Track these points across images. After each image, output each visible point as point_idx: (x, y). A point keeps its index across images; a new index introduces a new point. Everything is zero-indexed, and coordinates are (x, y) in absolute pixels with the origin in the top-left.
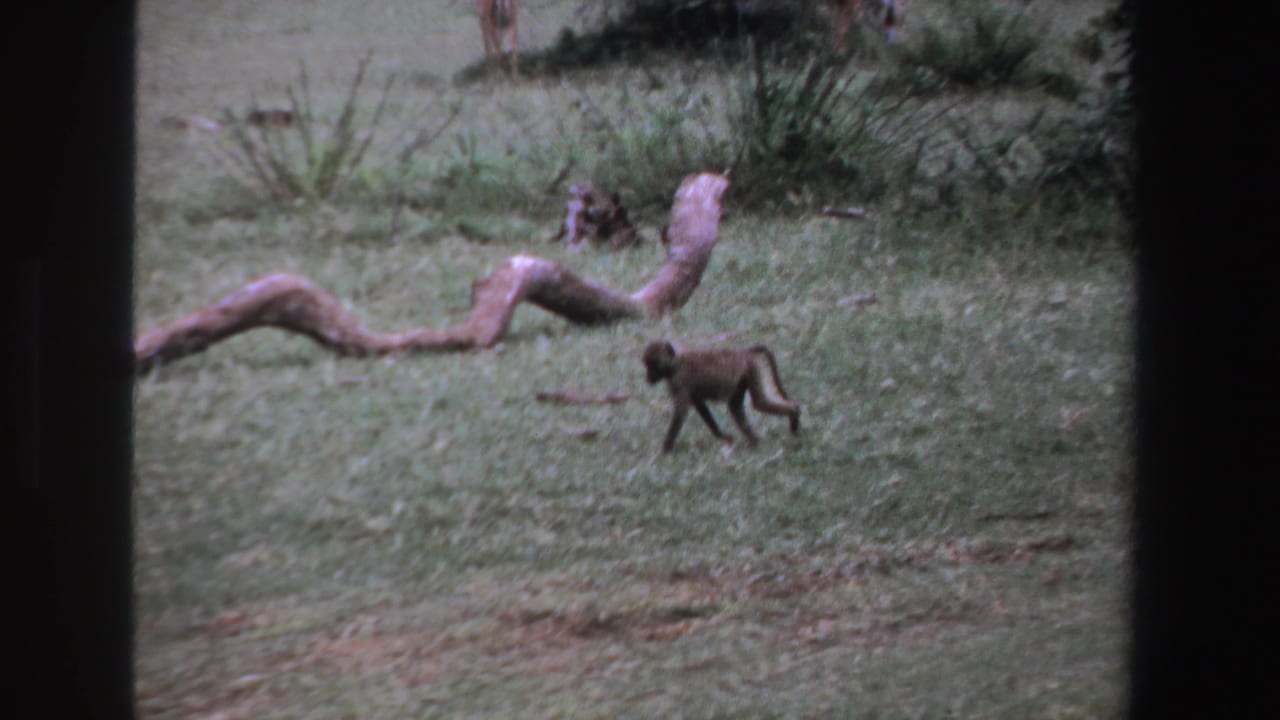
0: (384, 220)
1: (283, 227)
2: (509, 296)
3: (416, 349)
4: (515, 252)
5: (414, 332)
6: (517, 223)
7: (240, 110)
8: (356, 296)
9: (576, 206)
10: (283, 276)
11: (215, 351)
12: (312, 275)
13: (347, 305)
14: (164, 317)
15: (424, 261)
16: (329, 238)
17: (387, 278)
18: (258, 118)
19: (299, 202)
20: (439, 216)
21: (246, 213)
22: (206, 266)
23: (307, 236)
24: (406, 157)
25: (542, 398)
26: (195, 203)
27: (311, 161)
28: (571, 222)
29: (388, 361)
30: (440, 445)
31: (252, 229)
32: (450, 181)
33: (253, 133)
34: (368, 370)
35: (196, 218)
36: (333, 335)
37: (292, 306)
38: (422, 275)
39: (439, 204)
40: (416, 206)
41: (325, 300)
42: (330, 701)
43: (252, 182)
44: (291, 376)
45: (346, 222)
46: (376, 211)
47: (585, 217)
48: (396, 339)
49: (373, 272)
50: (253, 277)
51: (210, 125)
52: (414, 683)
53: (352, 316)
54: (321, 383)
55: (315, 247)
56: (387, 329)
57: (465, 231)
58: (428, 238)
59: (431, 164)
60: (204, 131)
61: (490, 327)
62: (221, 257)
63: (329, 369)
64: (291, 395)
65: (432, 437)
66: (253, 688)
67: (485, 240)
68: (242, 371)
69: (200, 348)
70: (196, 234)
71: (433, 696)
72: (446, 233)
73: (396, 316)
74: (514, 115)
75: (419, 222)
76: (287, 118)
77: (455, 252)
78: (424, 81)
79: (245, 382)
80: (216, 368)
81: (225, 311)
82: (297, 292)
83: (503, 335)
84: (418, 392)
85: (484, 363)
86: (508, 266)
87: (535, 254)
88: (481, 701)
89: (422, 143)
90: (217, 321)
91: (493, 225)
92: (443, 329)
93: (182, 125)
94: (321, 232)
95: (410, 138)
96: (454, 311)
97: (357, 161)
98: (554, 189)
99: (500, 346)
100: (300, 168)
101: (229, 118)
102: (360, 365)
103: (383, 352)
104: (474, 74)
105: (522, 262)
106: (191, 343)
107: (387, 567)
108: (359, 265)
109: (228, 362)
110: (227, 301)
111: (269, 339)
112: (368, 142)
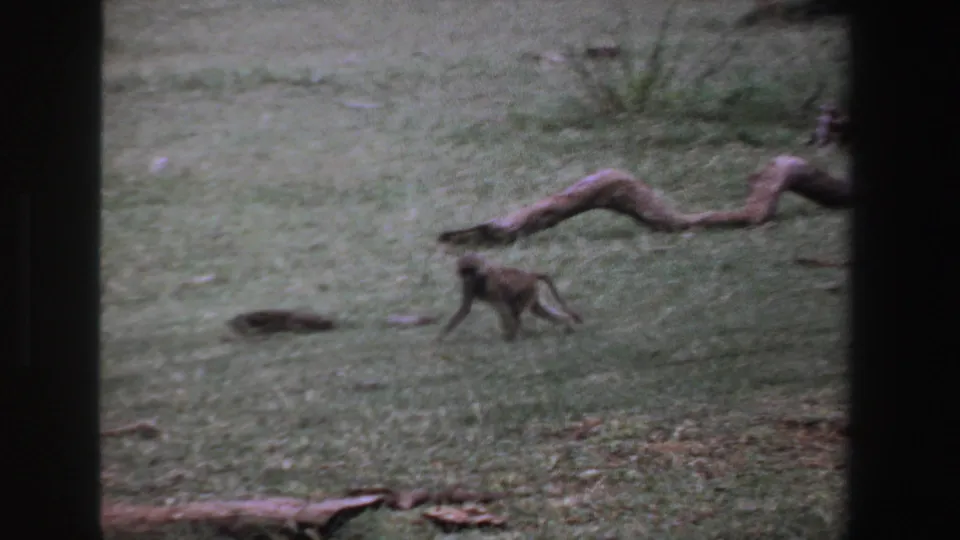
0: (682, 130)
1: (612, 134)
2: (774, 186)
3: (708, 225)
4: (780, 153)
5: (707, 214)
6: (781, 132)
7: (580, 47)
8: (664, 185)
9: (825, 118)
10: (610, 171)
11: (562, 227)
12: (633, 170)
13: (658, 194)
14: (524, 201)
15: (714, 161)
16: (644, 143)
17: (687, 173)
18: (593, 53)
19: (621, 116)
20: (723, 127)
21: (583, 124)
22: (554, 162)
23: (628, 139)
24: (699, 82)
25: (802, 262)
26: (547, 116)
27: (630, 85)
28: (821, 131)
29: (687, 235)
30: (726, 297)
31: (589, 136)
32: (731, 100)
33: (590, 65)
34: (672, 241)
35: (549, 127)
36: (647, 214)
37: (617, 193)
38: (713, 170)
39: (722, 118)
40: (708, 118)
41: (642, 189)
42: (649, 489)
43: (587, 101)
44: (617, 246)
45: (656, 130)
46: (677, 123)
47: (833, 127)
48: (693, 217)
49: (677, 169)
50: (589, 171)
51: (556, 57)
52: (709, 476)
53: (661, 200)
54: (638, 250)
55: (633, 150)
56: (686, 212)
57: (744, 138)
58: (716, 143)
59: (719, 88)
60: (552, 62)
61: (762, 208)
62: (566, 156)
63: (646, 241)
64: (617, 259)
65: (719, 292)
66: (595, 479)
67: (757, 144)
68: (581, 242)
69: (551, 224)
70: (548, 138)
71: (722, 486)
72: (729, 140)
73: (692, 201)
74: (779, 50)
75: (710, 131)
76: (613, 53)
77: (737, 154)
78: (713, 25)
79: (585, 250)
80: (563, 240)
81: (570, 196)
82: (620, 183)
83: (772, 216)
84: (708, 257)
85: (757, 236)
86: (773, 164)
87: (794, 154)
88: (758, 489)
89: (711, 72)
90: (562, 204)
91: (765, 133)
92: (728, 210)
93: (537, 58)
94: (638, 138)
95: (703, 68)
96: (733, 197)
97: (663, 86)
98: (809, 106)
99: (768, 225)
100: (623, 91)
101: (570, 54)
102: (668, 237)
103: (685, 227)
104: (750, 20)
105: (785, 162)
106: (546, 219)
107: (707, 384)
108: (666, 162)
109: (571, 235)
110: (570, 190)
111: (601, 217)
112: (672, 71)
